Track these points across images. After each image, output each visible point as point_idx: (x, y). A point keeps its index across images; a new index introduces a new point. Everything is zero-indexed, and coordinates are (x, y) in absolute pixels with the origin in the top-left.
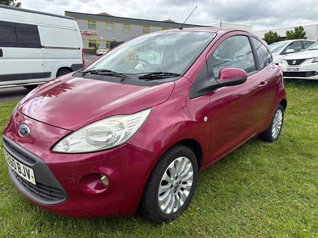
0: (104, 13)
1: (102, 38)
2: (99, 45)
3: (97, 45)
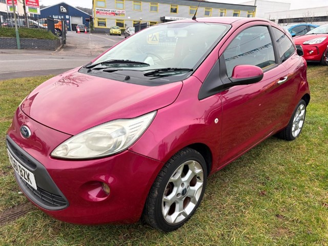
1: (129, 18)
2: (126, 25)
3: (124, 26)
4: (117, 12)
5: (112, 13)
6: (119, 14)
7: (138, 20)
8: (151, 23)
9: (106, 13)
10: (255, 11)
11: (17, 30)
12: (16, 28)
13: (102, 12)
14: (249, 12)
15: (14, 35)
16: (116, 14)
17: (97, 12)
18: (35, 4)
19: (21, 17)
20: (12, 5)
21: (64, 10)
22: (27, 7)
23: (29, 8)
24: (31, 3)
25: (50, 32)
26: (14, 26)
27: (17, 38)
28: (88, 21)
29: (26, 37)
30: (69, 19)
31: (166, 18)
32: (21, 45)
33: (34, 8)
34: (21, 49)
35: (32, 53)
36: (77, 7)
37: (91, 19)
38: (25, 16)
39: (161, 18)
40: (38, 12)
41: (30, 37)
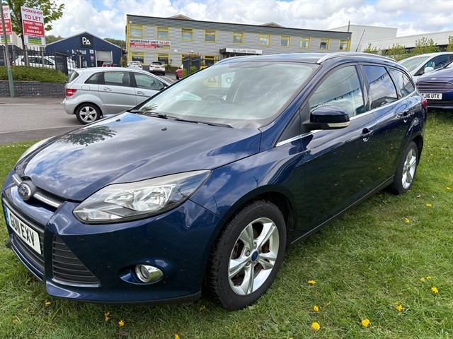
0: (181, 16)
1: (176, 51)
2: (171, 60)
3: (169, 62)
4: (159, 43)
5: (152, 45)
6: (162, 46)
7: (187, 53)
8: (206, 57)
9: (144, 45)
10: (350, 39)
11: (9, 69)
12: (9, 66)
13: (138, 43)
14: (342, 41)
15: (6, 78)
16: (158, 46)
17: (132, 44)
18: (38, 32)
21: (88, 42)
22: (26, 37)
23: (29, 38)
24: (32, 31)
25: (60, 72)
27: (9, 81)
30: (94, 55)
31: (228, 50)
32: (16, 91)
33: (37, 38)
34: (15, 96)
37: (124, 53)
39: (220, 50)
40: (43, 44)
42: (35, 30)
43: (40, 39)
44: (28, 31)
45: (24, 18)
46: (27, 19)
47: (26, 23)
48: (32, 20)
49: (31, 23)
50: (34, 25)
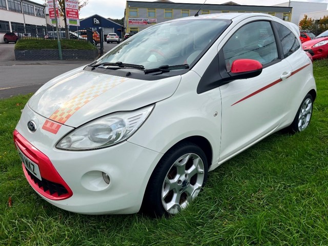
4: (149, 21)
5: (144, 22)
6: (151, 23)
9: (139, 23)
10: (291, 12)
11: (59, 41)
12: (59, 39)
13: (135, 21)
14: (284, 14)
15: (56, 47)
17: (130, 22)
18: (75, 16)
19: (62, 29)
20: (54, 18)
21: (97, 22)
22: (67, 19)
23: (70, 20)
24: (71, 16)
25: (89, 42)
26: (56, 38)
27: (59, 49)
28: (120, 31)
29: (68, 48)
32: (63, 56)
34: (63, 59)
35: (73, 63)
36: (109, 19)
37: (123, 29)
38: (66, 29)
40: (78, 24)
41: (71, 48)
42: (73, 14)
43: (76, 21)
44: (69, 15)
45: (66, 6)
46: (68, 7)
47: (67, 10)
48: (71, 8)
49: (70, 10)
50: (72, 11)
